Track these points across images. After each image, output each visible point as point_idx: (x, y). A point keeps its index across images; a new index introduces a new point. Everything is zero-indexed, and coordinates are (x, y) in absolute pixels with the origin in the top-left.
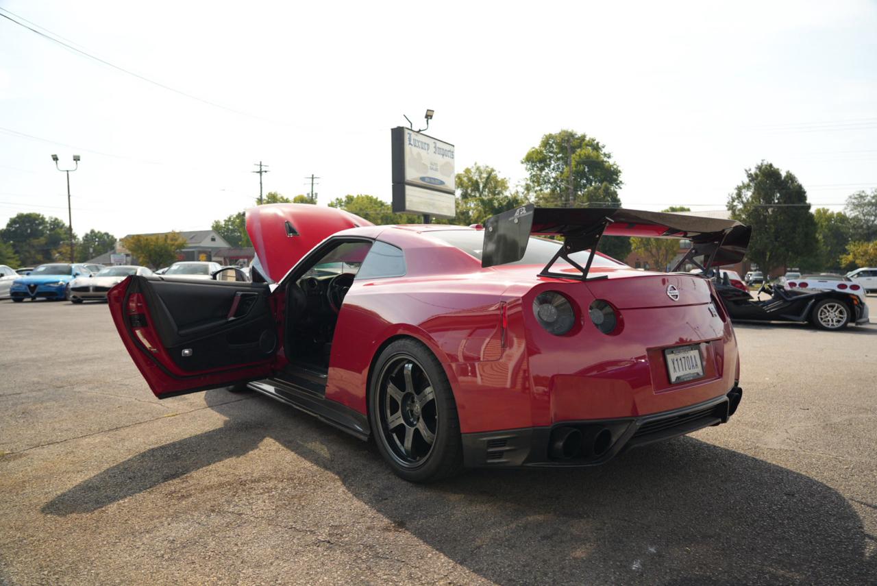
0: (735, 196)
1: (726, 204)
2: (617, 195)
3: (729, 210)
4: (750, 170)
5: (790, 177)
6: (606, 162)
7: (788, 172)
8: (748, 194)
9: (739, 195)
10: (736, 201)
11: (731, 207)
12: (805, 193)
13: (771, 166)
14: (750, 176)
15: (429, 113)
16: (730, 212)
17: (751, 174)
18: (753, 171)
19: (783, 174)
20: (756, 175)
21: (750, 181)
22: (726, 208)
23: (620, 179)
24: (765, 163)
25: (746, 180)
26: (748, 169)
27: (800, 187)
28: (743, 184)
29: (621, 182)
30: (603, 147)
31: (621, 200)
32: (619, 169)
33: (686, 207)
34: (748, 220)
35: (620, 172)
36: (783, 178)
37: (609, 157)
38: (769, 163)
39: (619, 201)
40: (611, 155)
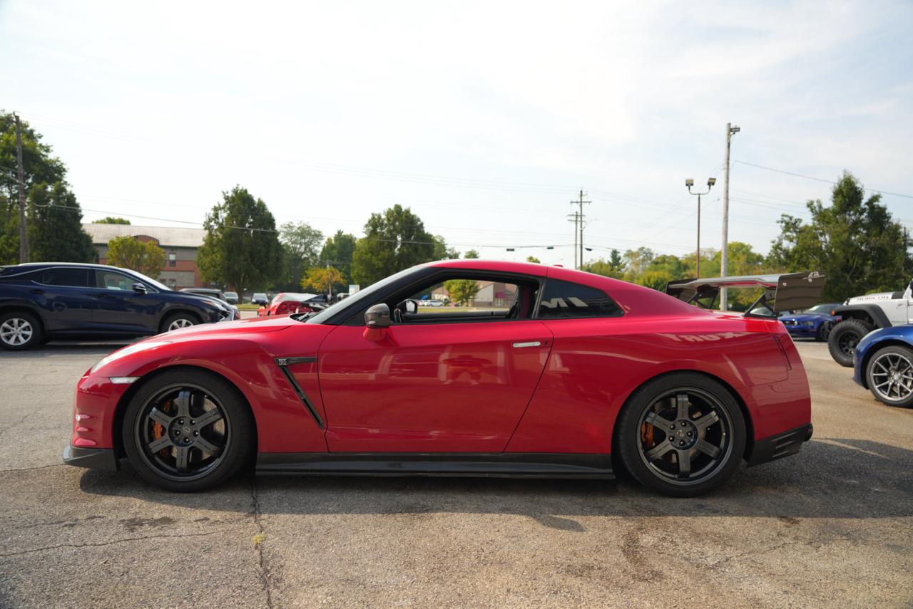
0: (212, 216)
1: (203, 223)
2: (75, 199)
3: (206, 229)
4: (227, 192)
5: (262, 206)
6: (44, 156)
7: (259, 199)
8: (223, 215)
9: (216, 216)
10: (213, 222)
11: (208, 227)
12: (274, 220)
13: (246, 191)
14: (226, 198)
16: (207, 232)
17: (228, 197)
18: (230, 194)
19: (256, 200)
20: (232, 197)
21: (227, 203)
22: (203, 228)
23: (65, 180)
24: (240, 188)
25: (223, 202)
26: (225, 192)
27: (270, 215)
28: (219, 205)
29: (66, 183)
30: (40, 137)
31: (81, 205)
32: (64, 167)
34: (224, 241)
35: (64, 170)
36: (256, 206)
37: (47, 151)
38: (245, 188)
39: (77, 206)
40: (51, 148)
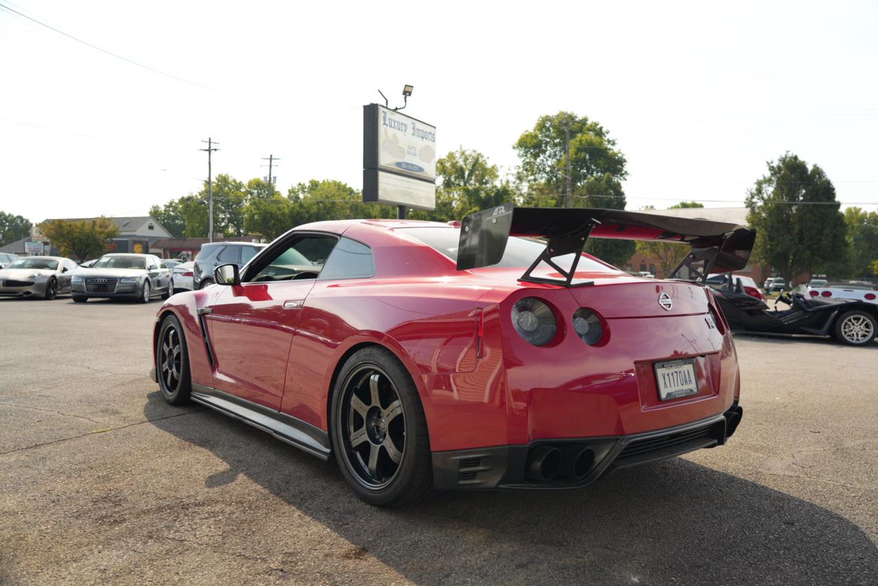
0: (754, 191)
1: (745, 200)
2: (621, 187)
3: (747, 207)
4: (772, 162)
5: (817, 172)
6: (610, 149)
7: (815, 166)
8: (769, 190)
9: (759, 191)
10: (756, 197)
11: (750, 204)
12: (834, 189)
13: (796, 158)
14: (772, 168)
15: (408, 89)
16: (749, 209)
17: (773, 167)
18: (775, 164)
19: (810, 168)
20: (779, 167)
21: (772, 175)
22: (744, 205)
23: (625, 169)
24: (790, 155)
25: (768, 174)
26: (770, 162)
27: (828, 183)
28: (764, 178)
29: (626, 172)
30: (608, 133)
31: (625, 193)
32: (624, 157)
33: (698, 203)
34: (769, 219)
35: (625, 161)
36: (809, 173)
37: (614, 144)
38: (794, 155)
39: (622, 194)
40: (616, 142)
